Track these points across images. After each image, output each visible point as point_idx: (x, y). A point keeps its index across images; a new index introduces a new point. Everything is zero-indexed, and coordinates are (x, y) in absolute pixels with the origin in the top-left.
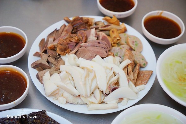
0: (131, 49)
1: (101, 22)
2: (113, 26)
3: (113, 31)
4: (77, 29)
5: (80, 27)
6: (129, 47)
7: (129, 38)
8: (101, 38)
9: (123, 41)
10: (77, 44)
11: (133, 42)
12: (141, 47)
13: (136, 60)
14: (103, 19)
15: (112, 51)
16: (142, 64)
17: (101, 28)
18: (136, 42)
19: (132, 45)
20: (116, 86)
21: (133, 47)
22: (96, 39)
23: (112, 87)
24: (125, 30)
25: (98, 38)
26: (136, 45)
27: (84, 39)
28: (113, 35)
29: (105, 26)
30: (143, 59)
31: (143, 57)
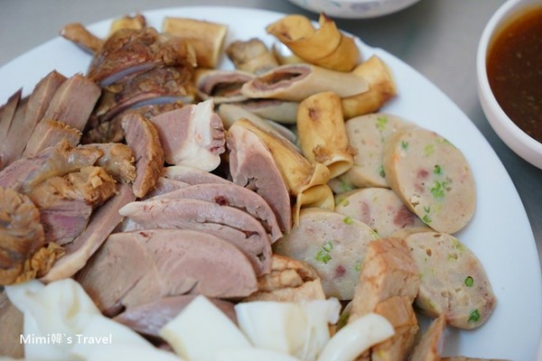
0: (407, 215)
1: (258, 50)
2: (316, 77)
3: (312, 112)
4: (119, 97)
5: (135, 86)
6: (397, 205)
7: (402, 154)
8: (238, 160)
9: (367, 170)
10: (98, 207)
11: (424, 174)
12: (465, 206)
13: (425, 293)
14: (271, 30)
15: (299, 239)
16: (462, 314)
17: (254, 85)
18: (438, 169)
19: (411, 195)
21: (421, 204)
22: (215, 162)
24: (386, 96)
25: (224, 158)
26: (439, 191)
27: (143, 173)
28: (316, 137)
29: (275, 79)
30: (474, 277)
31: (473, 264)
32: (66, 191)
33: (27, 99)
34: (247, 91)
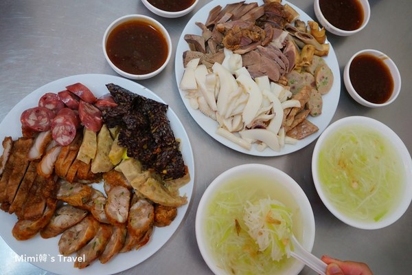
0: (314, 84)
1: (303, 25)
2: (313, 41)
3: (308, 49)
4: (268, 18)
5: (273, 18)
6: (313, 81)
7: (322, 70)
8: (287, 50)
9: (311, 69)
10: (253, 42)
11: (323, 77)
12: (327, 90)
13: (309, 103)
14: (309, 23)
15: (290, 75)
16: (313, 112)
17: (298, 34)
18: (327, 78)
19: (318, 80)
20: (264, 125)
21: (319, 83)
22: (282, 47)
23: (259, 123)
24: (326, 54)
25: (284, 47)
26: (324, 83)
27: (266, 41)
28: (306, 55)
29: (304, 35)
30: (320, 106)
31: (321, 103)
32: (249, 35)
33: (246, 5)
34: (296, 34)
